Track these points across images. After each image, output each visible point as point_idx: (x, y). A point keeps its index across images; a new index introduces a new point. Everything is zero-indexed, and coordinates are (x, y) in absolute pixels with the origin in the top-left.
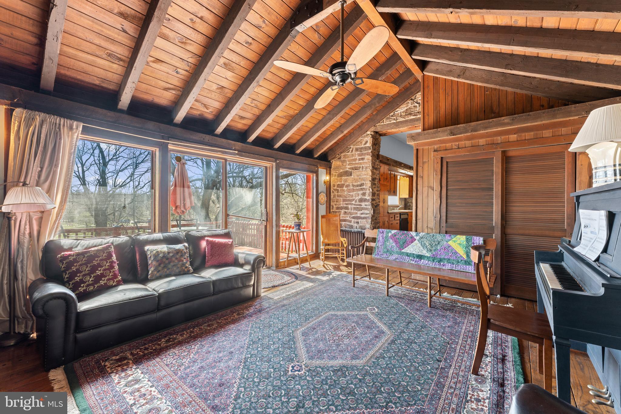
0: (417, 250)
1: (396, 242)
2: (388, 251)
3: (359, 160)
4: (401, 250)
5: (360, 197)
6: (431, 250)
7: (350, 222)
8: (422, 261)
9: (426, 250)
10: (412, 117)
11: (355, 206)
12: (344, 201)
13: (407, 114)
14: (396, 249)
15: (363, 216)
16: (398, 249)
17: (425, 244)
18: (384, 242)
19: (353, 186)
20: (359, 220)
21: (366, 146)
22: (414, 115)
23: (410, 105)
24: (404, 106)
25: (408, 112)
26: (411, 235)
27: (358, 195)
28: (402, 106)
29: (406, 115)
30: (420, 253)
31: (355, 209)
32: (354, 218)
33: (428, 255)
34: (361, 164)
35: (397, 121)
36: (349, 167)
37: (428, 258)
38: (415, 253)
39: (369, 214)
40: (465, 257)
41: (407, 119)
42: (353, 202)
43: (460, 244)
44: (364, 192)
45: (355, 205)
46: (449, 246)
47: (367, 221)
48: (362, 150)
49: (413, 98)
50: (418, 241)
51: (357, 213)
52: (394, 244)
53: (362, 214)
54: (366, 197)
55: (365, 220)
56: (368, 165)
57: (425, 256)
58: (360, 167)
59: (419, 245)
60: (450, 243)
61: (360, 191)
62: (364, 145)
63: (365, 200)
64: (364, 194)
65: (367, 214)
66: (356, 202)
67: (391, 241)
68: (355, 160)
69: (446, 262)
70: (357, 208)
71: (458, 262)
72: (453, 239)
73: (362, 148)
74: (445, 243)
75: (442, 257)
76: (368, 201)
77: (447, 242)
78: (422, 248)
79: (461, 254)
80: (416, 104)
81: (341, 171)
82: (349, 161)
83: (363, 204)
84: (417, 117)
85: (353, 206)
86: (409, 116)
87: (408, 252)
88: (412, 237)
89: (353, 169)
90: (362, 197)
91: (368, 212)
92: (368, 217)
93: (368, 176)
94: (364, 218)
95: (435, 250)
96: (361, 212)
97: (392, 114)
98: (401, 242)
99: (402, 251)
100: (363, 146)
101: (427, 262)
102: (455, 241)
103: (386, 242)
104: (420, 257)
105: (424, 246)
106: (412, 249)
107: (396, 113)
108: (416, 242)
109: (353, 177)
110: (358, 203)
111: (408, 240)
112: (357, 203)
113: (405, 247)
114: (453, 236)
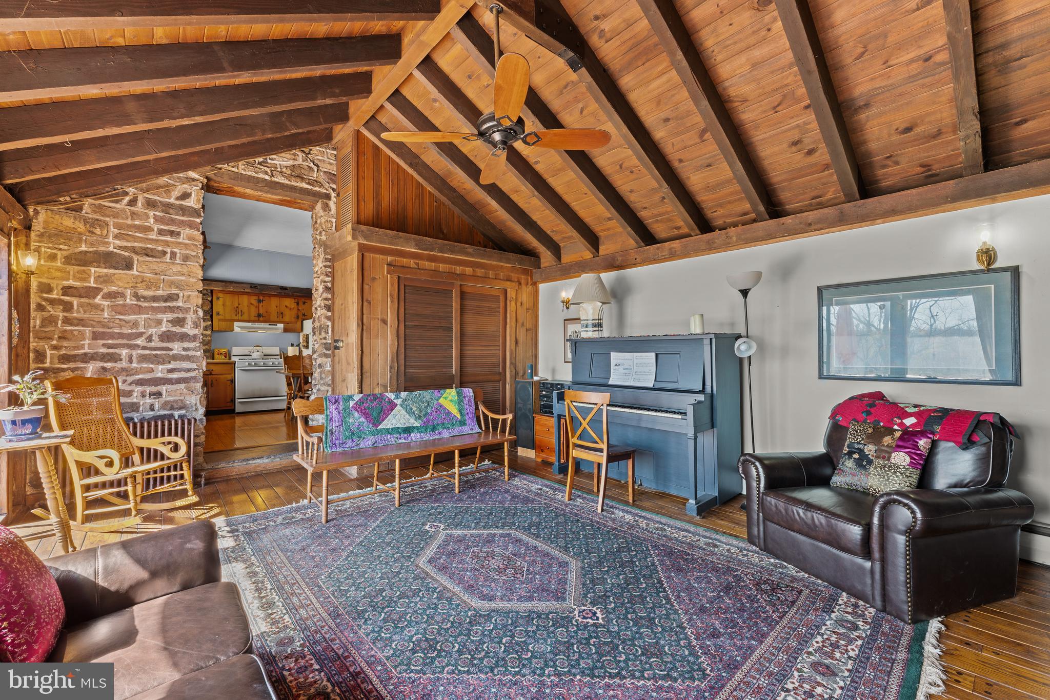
0: (403, 421)
1: (366, 415)
2: (353, 433)
3: (161, 232)
4: (377, 427)
5: (164, 329)
6: (420, 417)
7: (129, 394)
8: (412, 435)
9: (414, 417)
10: (304, 185)
11: (147, 352)
12: (96, 336)
13: (293, 174)
14: (367, 427)
15: (175, 376)
16: (371, 426)
17: (411, 409)
18: (343, 421)
19: (137, 296)
20: (163, 389)
21: (185, 203)
22: (309, 184)
23: (300, 161)
24: (288, 156)
25: (297, 172)
26: (389, 399)
27: (159, 322)
28: (283, 155)
29: (291, 175)
30: (407, 425)
31: (143, 359)
32: (140, 383)
33: (417, 424)
34: (167, 243)
35: (273, 179)
36: (117, 242)
37: (417, 428)
38: (400, 426)
39: (195, 370)
40: (458, 416)
41: (293, 183)
42: (139, 342)
43: (451, 401)
44: (180, 316)
45: (144, 348)
46: (441, 406)
47: (189, 389)
48: (171, 211)
49: (307, 150)
50: (401, 406)
51: (152, 371)
52: (362, 419)
53: (171, 371)
54: (184, 330)
55: (182, 386)
56: (194, 254)
57: (414, 428)
58: (165, 253)
59: (403, 412)
60: (441, 401)
61: (164, 312)
62: (177, 199)
63: (184, 337)
64: (180, 322)
65: (189, 370)
66: (150, 339)
67: (356, 414)
68: (148, 229)
69: (440, 429)
70: (156, 356)
71: (454, 425)
72: (444, 396)
73: (170, 205)
74: (436, 402)
75: (435, 422)
76: (194, 338)
77: (438, 400)
78: (407, 416)
79: (455, 414)
80: (312, 165)
81: (84, 248)
82: (117, 226)
83: (177, 347)
84: (314, 189)
85: (140, 352)
86: (299, 180)
87: (388, 427)
88: (391, 402)
89: (136, 253)
90: (173, 329)
91: (194, 366)
92: (194, 378)
93: (193, 280)
94: (179, 381)
95: (425, 415)
96: (170, 366)
97: (261, 159)
98: (374, 413)
99: (379, 428)
100: (172, 200)
101: (418, 435)
102: (446, 398)
103: (347, 419)
104: (408, 430)
105: (410, 412)
106: (394, 422)
107: (269, 161)
108: (398, 408)
109: (135, 272)
110: (156, 343)
111: (384, 407)
112: (153, 344)
113: (383, 420)
114: (442, 391)
